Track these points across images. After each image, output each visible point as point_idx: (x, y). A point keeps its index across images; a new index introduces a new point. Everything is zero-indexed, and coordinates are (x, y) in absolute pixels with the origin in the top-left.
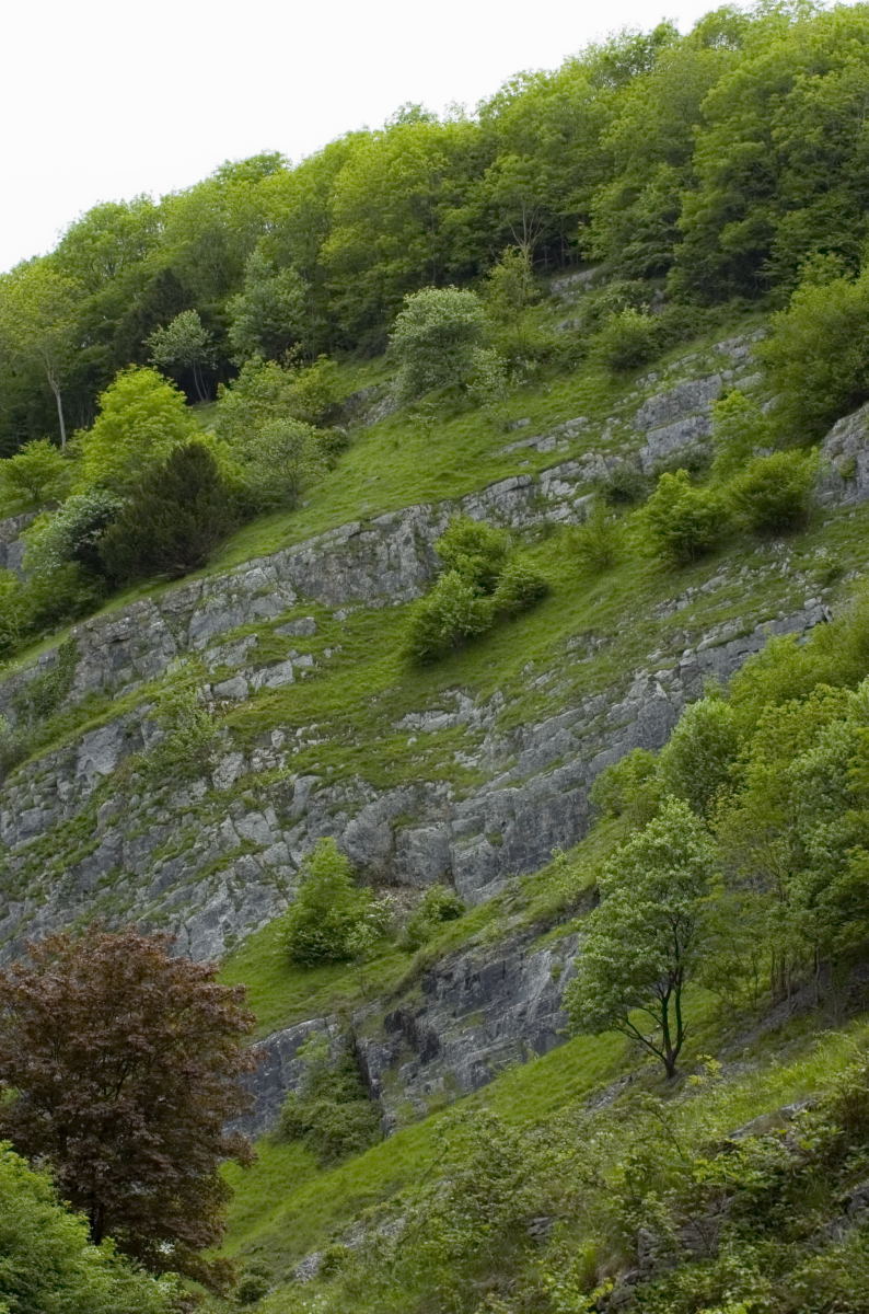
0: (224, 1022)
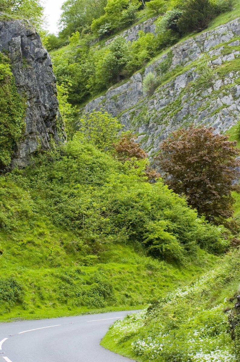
0: (231, 152)
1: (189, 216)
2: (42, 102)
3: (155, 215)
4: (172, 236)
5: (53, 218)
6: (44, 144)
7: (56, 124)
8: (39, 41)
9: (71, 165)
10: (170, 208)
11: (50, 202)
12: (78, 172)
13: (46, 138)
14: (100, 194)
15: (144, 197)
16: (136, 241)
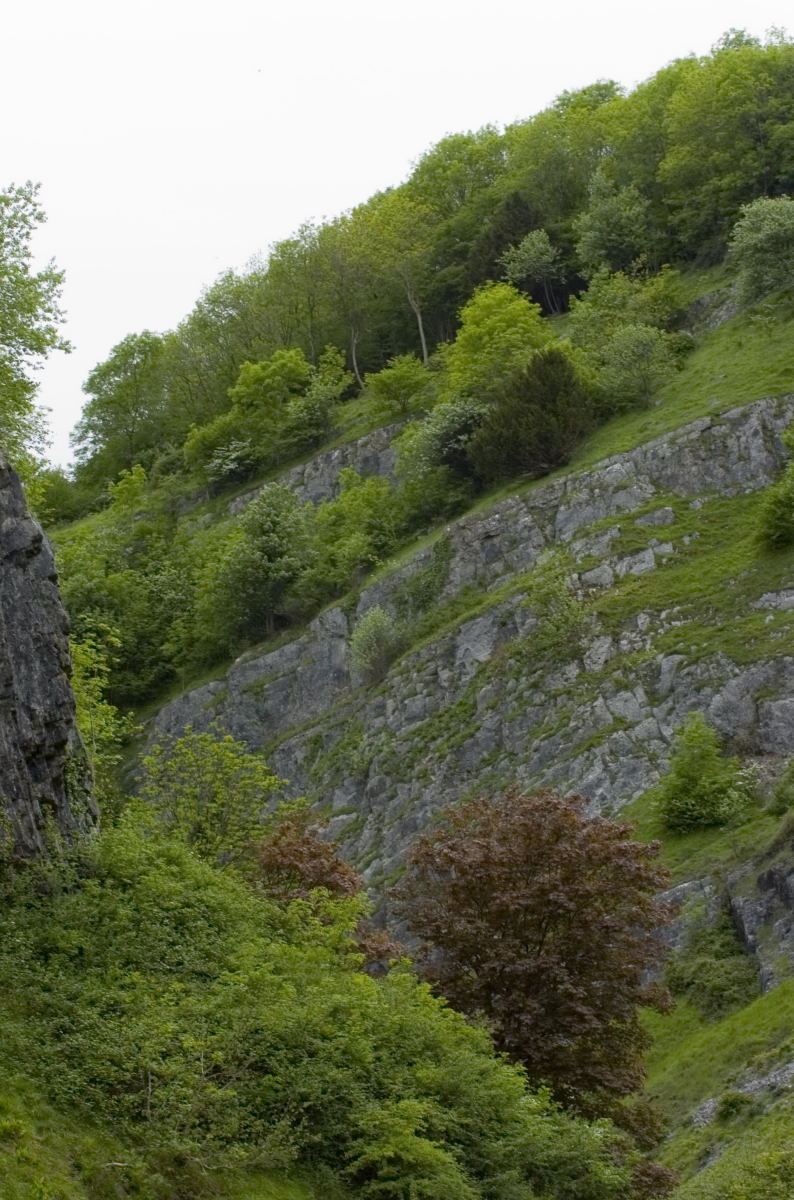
0: (639, 877)
1: (500, 1086)
2: (22, 697)
3: (386, 1081)
4: (440, 1153)
5: (48, 1082)
6: (25, 838)
7: (65, 772)
8: (17, 495)
9: (111, 908)
10: (437, 1060)
11: (39, 1029)
12: (134, 933)
13: (32, 818)
14: (205, 1008)
15: (349, 1022)
16: (322, 1165)
